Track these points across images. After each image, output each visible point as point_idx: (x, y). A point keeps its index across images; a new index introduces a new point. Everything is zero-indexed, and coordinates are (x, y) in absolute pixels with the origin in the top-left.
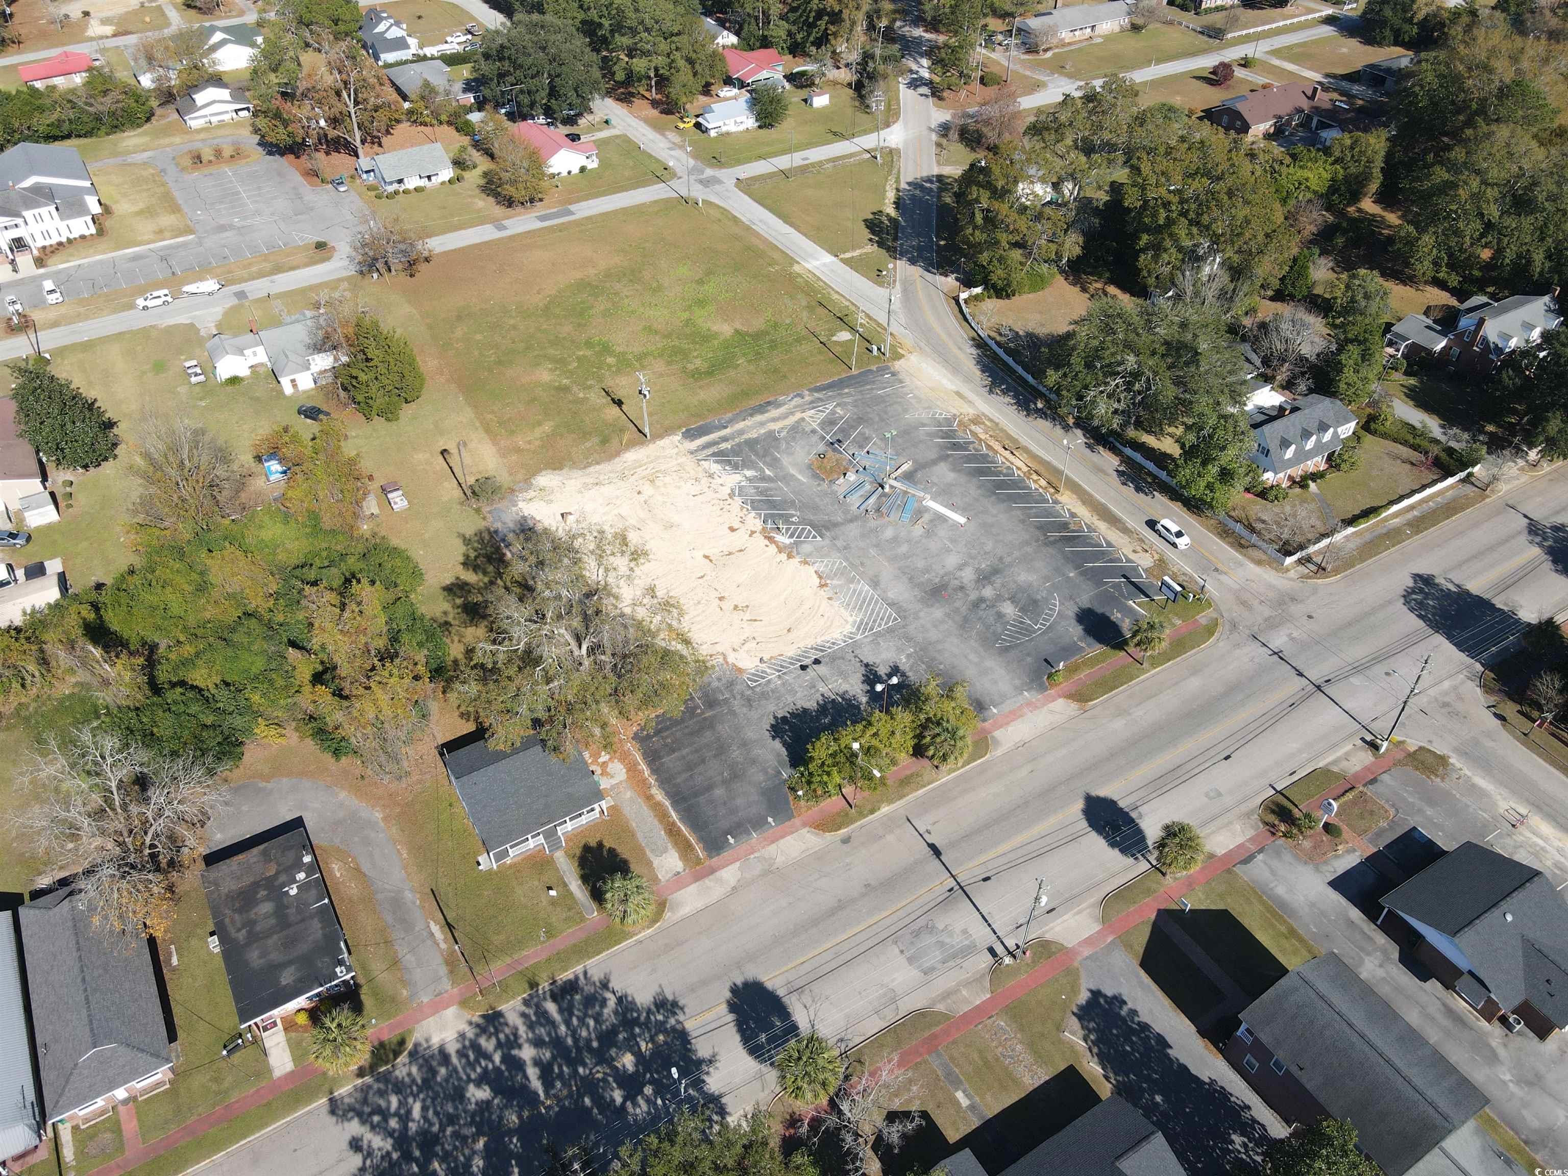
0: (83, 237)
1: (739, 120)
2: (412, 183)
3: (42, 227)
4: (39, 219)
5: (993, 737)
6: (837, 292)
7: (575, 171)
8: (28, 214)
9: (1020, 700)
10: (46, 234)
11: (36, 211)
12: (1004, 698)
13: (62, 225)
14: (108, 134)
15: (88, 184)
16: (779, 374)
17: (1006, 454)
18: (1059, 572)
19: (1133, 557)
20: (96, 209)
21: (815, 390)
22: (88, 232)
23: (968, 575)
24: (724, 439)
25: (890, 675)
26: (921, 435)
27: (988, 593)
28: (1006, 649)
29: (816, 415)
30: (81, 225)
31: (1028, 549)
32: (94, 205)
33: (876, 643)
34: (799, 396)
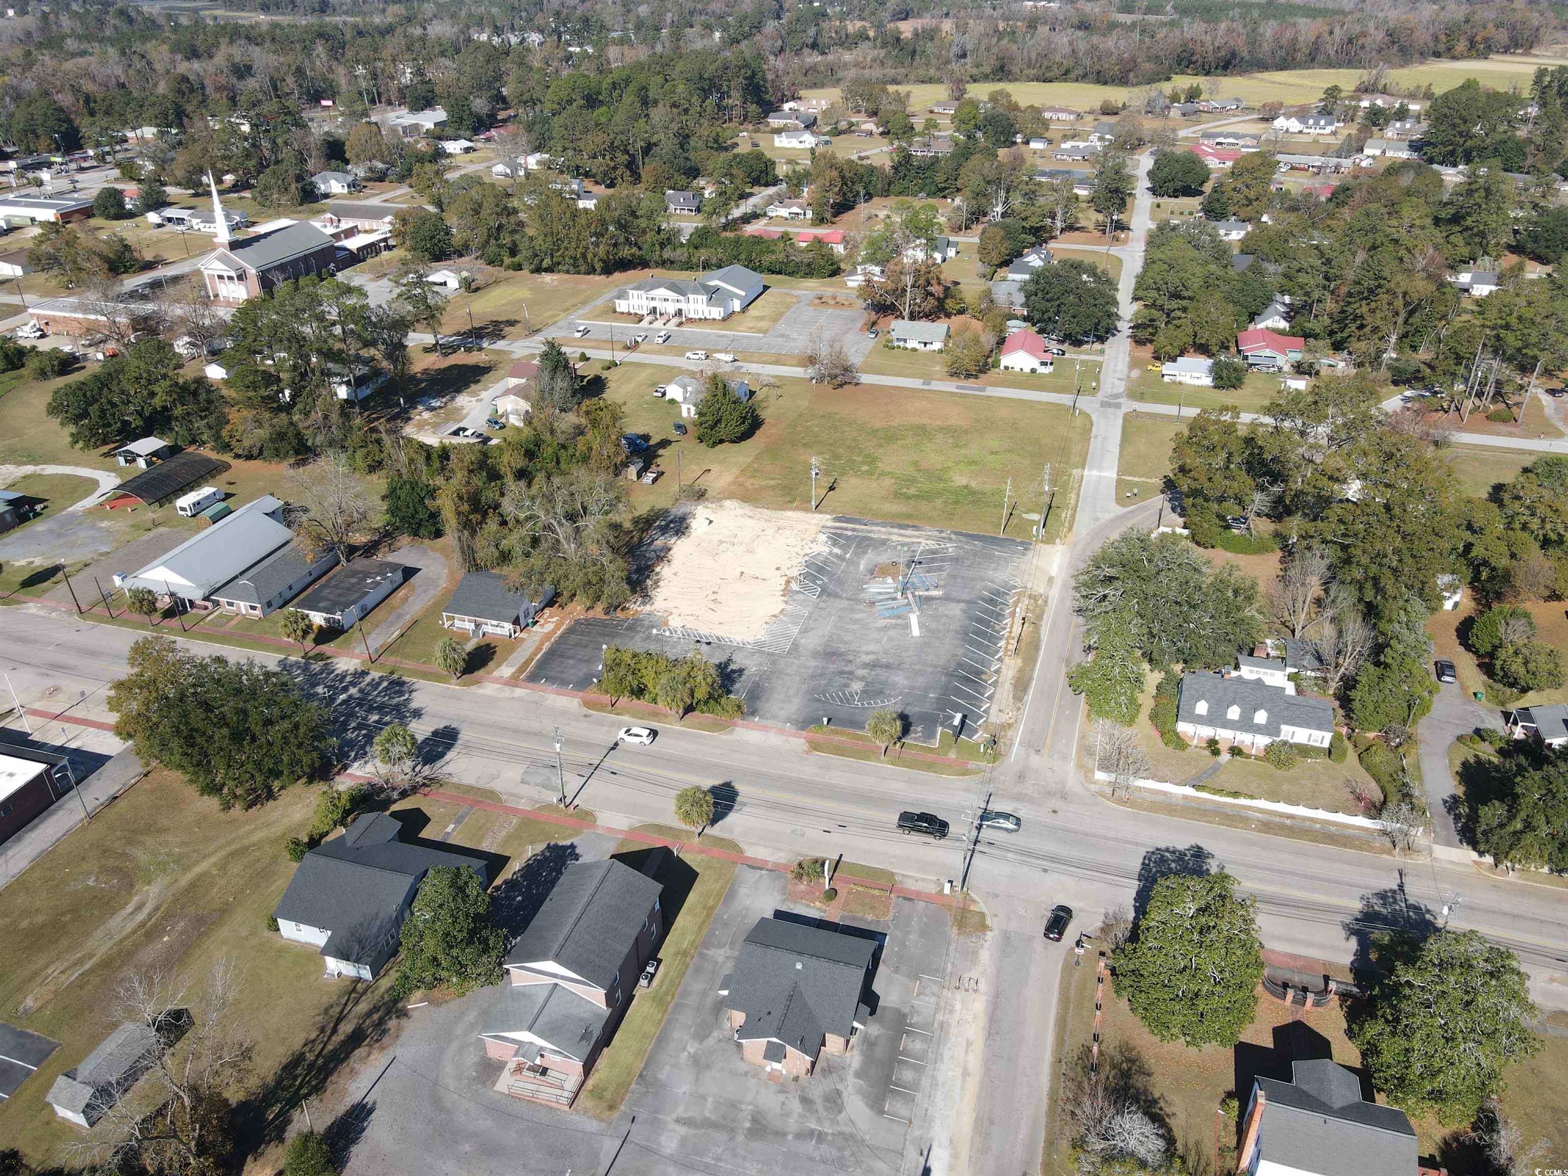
0: (715, 320)
1: (1195, 375)
2: (910, 345)
3: (696, 306)
4: (696, 301)
5: (734, 729)
6: (1078, 495)
7: (1027, 370)
8: (691, 297)
9: (780, 725)
10: (697, 312)
11: (696, 296)
12: (774, 717)
13: (707, 309)
14: (800, 277)
15: (743, 293)
16: (951, 516)
17: (1018, 621)
18: (926, 689)
19: (993, 712)
20: (737, 308)
21: (956, 533)
22: (718, 317)
23: (867, 659)
24: (854, 530)
25: (733, 671)
26: (979, 585)
27: (861, 672)
28: (817, 700)
29: (932, 545)
30: (716, 313)
31: (930, 669)
32: (737, 306)
33: (753, 654)
34: (941, 532)
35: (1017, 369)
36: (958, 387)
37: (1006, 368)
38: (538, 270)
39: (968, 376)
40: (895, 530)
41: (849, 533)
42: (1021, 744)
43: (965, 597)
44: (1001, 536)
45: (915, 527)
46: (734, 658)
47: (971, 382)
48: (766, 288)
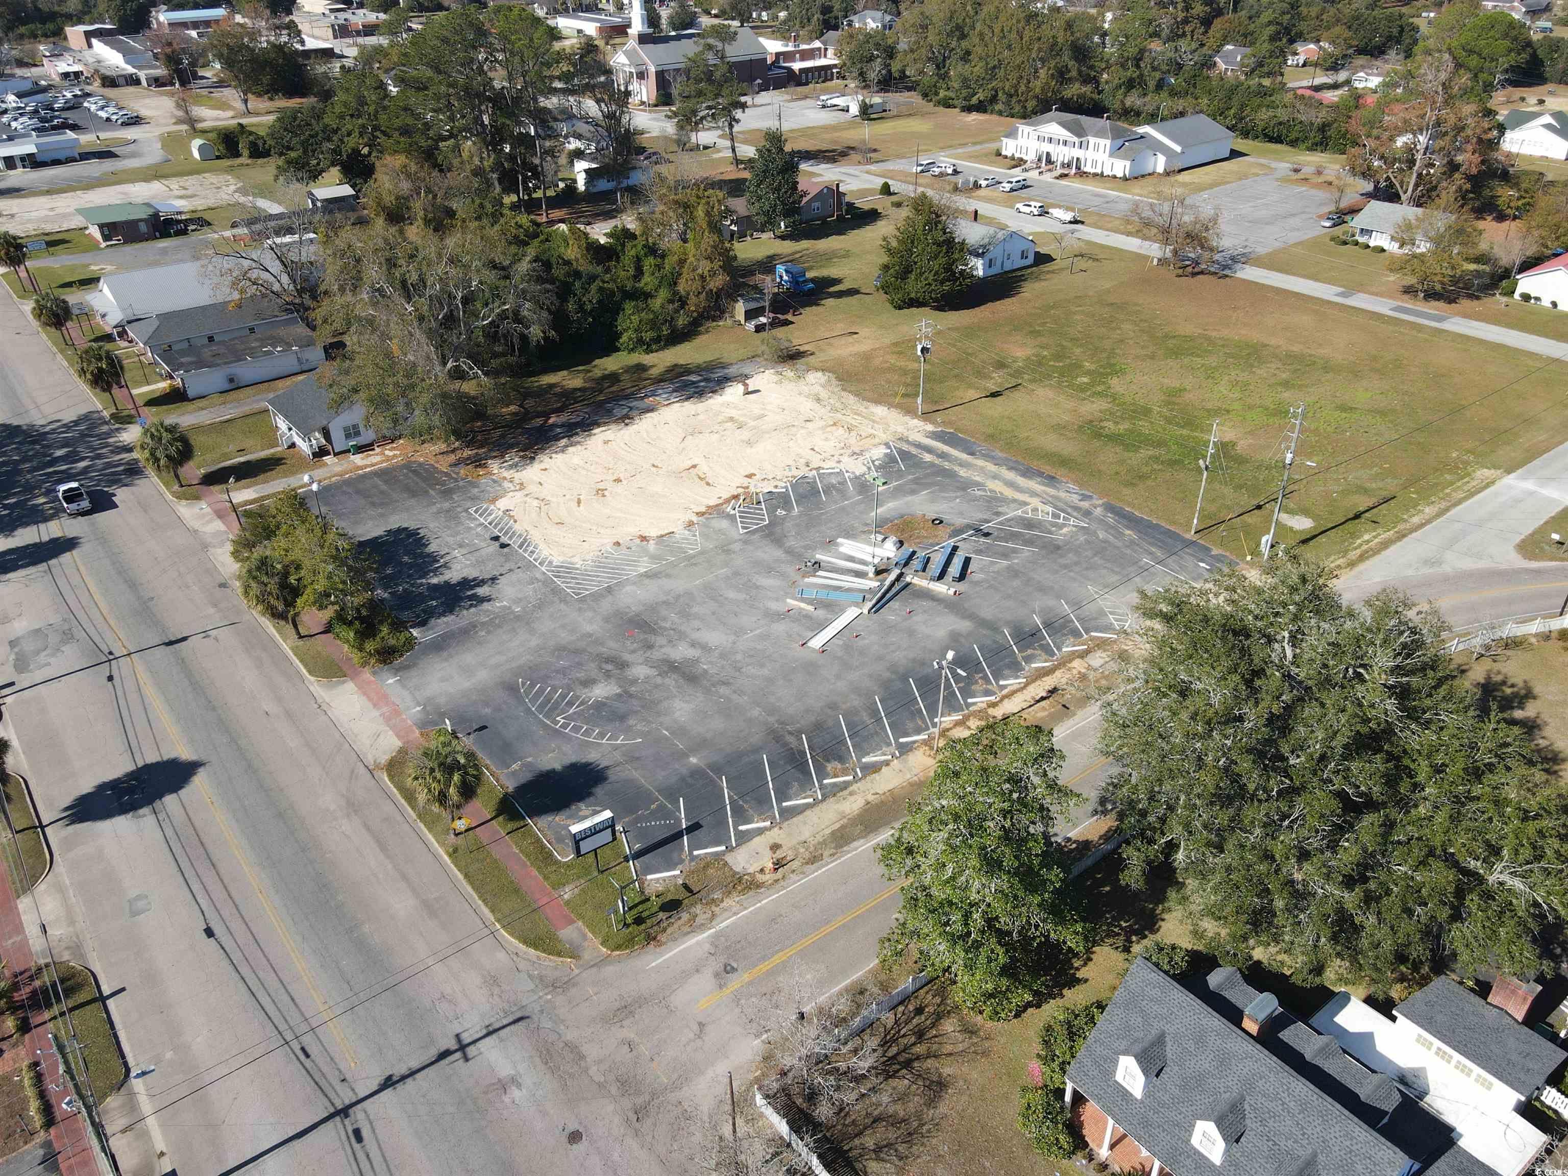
0: (1115, 177)
3: (1095, 155)
4: (1096, 148)
5: (344, 682)
8: (1092, 140)
9: (408, 705)
10: (1095, 163)
11: (1098, 140)
12: (417, 688)
13: (1108, 162)
14: (1309, 149)
15: (1178, 149)
16: (1137, 478)
17: (1039, 689)
18: (700, 745)
19: (760, 843)
20: (1160, 169)
21: (1109, 508)
22: (1120, 175)
23: (681, 652)
24: (943, 456)
25: (474, 597)
26: (1040, 602)
27: (640, 671)
28: (512, 689)
29: (1045, 512)
30: (1121, 167)
31: (756, 712)
32: (1160, 164)
33: (532, 581)
34: (1085, 498)
35: (1546, 303)
36: (1396, 309)
37: (1526, 297)
38: (969, 109)
39: (1431, 295)
40: (1010, 475)
41: (928, 457)
42: (717, 936)
43: (987, 613)
44: (1190, 535)
45: (1051, 480)
46: (502, 580)
47: (1435, 307)
48: (1235, 154)
